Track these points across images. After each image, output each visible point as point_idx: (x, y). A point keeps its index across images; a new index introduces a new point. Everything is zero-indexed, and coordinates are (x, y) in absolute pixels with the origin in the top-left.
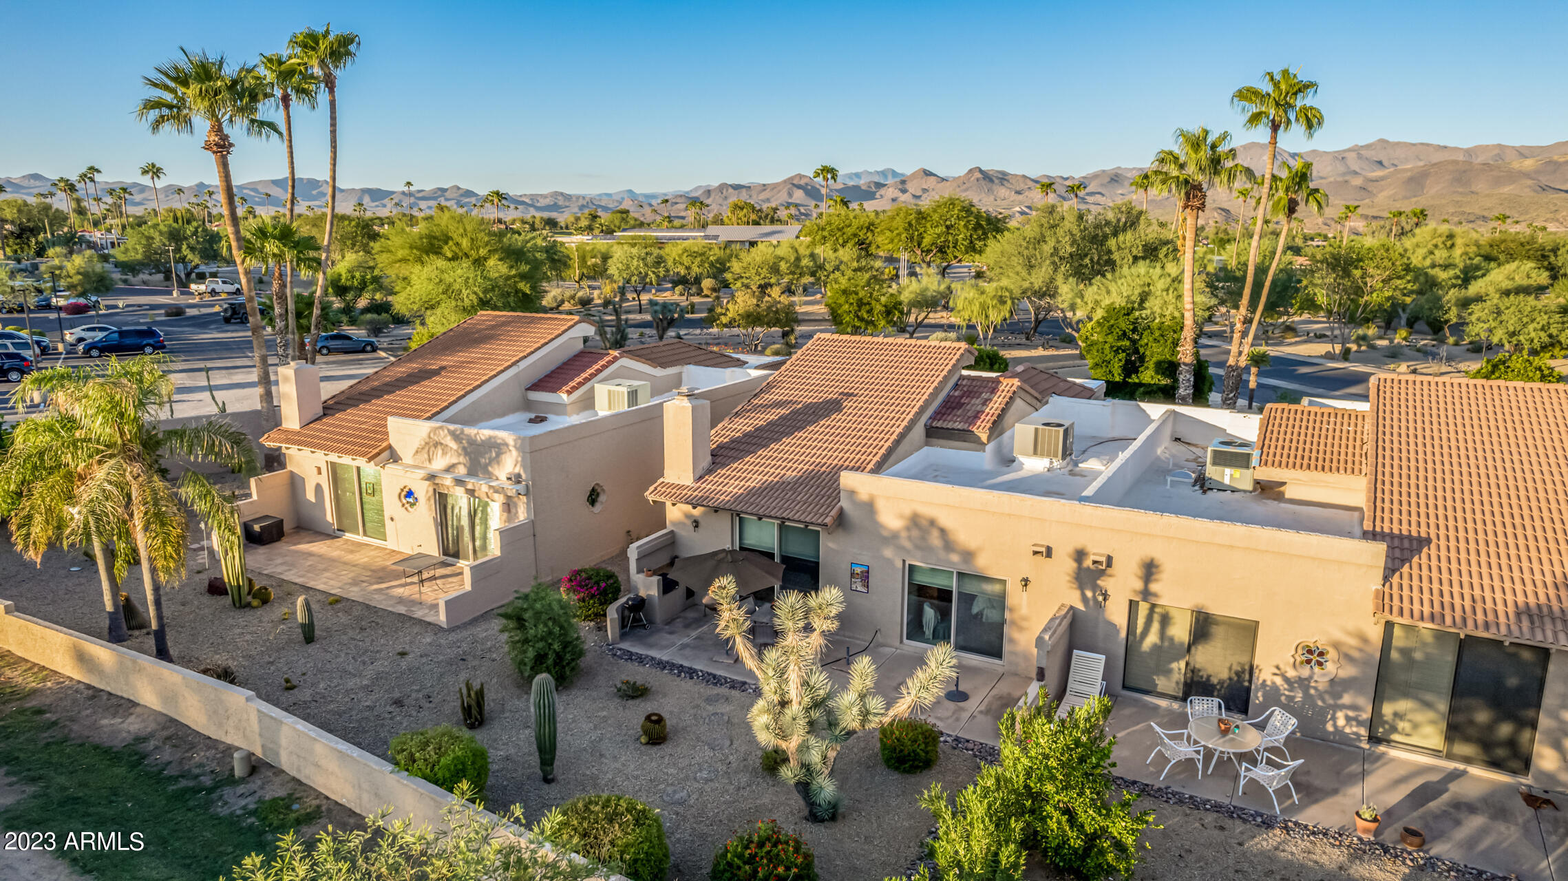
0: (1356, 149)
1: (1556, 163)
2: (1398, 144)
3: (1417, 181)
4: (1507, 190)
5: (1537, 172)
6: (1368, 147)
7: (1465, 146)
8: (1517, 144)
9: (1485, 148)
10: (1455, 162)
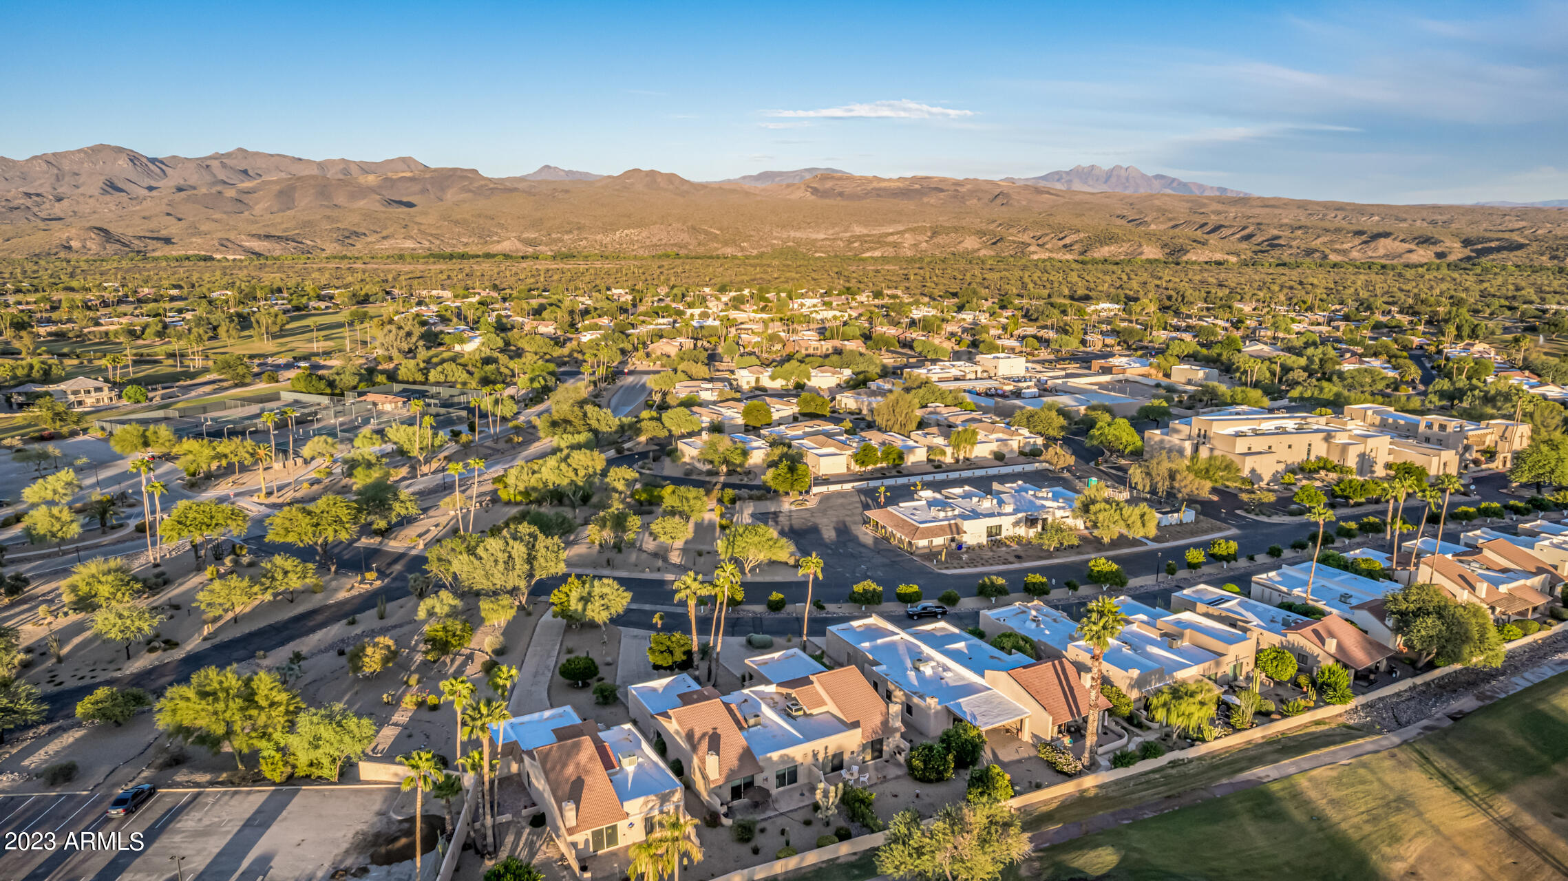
0: (217, 157)
1: (391, 179)
2: (257, 154)
3: (286, 195)
4: (361, 203)
5: (380, 187)
6: (229, 155)
7: (318, 159)
8: (357, 159)
9: (332, 163)
10: (313, 176)
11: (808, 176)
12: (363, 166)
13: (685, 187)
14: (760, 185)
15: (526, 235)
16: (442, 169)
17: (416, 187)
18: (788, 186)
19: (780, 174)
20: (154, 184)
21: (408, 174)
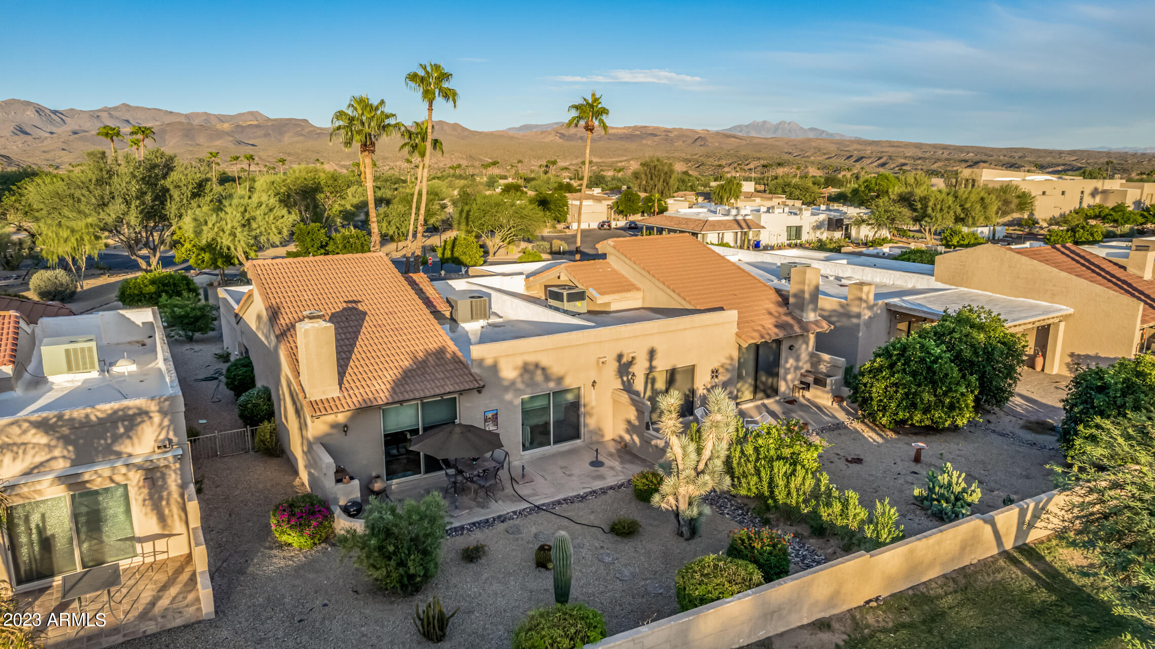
0: (106, 110)
1: (242, 126)
2: (138, 107)
4: (219, 143)
5: (232, 132)
6: (115, 108)
7: (185, 112)
8: (216, 113)
9: (197, 115)
10: (180, 123)
11: (555, 126)
12: (221, 118)
13: (465, 133)
14: (521, 133)
16: (281, 119)
17: (261, 132)
18: (542, 132)
19: (537, 126)
20: (54, 130)
21: (255, 123)
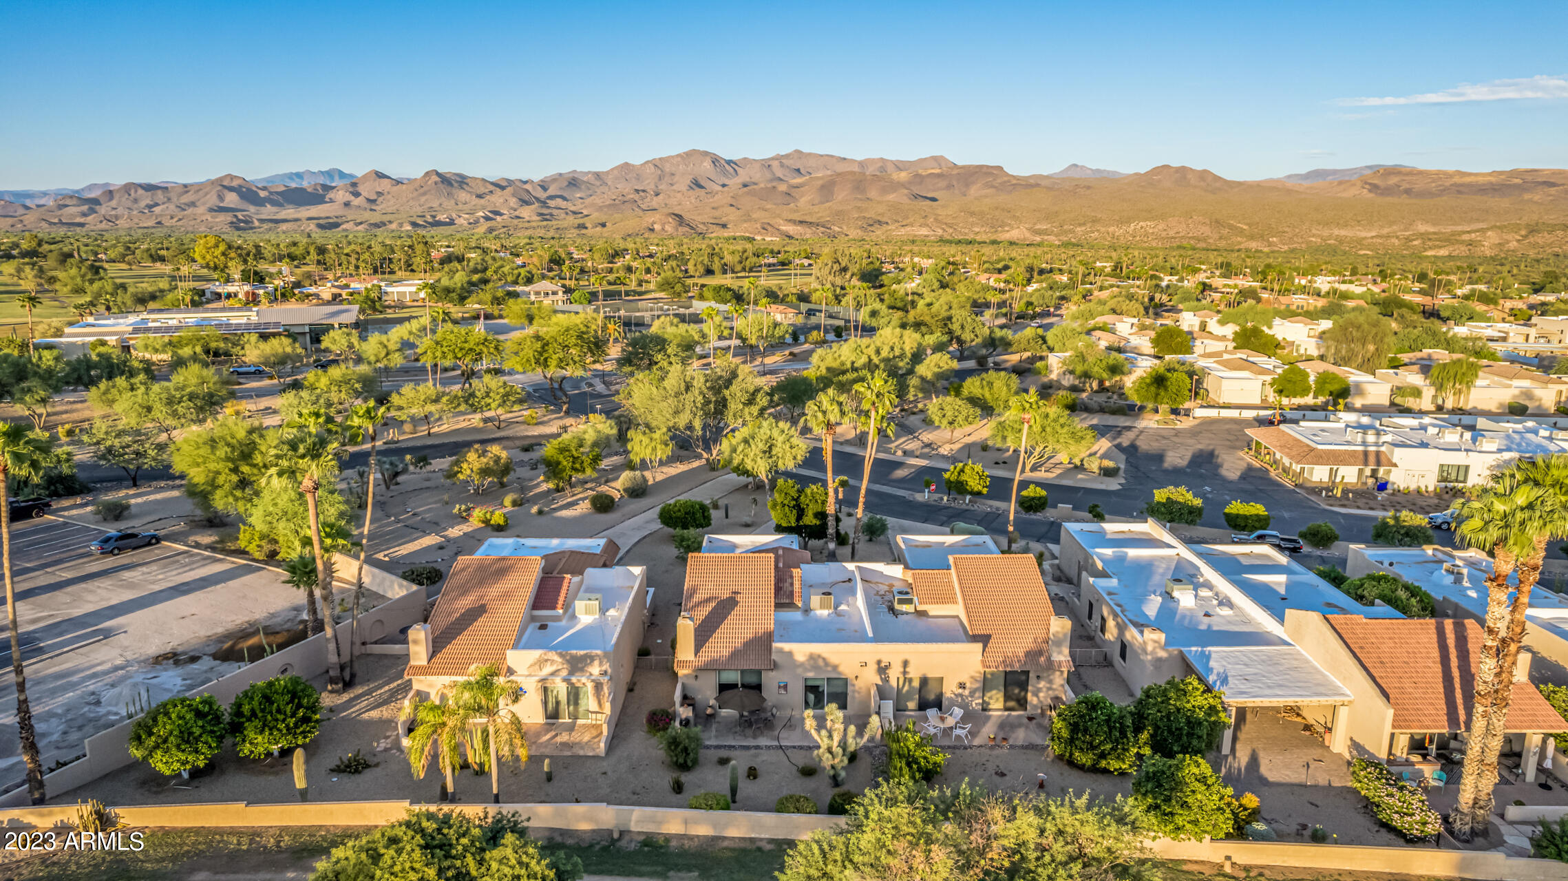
0: (778, 158)
1: (921, 176)
2: (810, 154)
3: (827, 189)
4: (891, 197)
5: (910, 183)
6: (787, 156)
7: (859, 158)
8: (894, 159)
9: (872, 161)
10: (853, 173)
11: (1369, 172)
12: (900, 165)
13: (1218, 184)
14: (1306, 184)
15: (1038, 227)
16: (969, 166)
17: (943, 184)
18: (1340, 183)
19: (1335, 172)
20: (726, 181)
21: (937, 171)
